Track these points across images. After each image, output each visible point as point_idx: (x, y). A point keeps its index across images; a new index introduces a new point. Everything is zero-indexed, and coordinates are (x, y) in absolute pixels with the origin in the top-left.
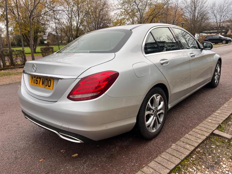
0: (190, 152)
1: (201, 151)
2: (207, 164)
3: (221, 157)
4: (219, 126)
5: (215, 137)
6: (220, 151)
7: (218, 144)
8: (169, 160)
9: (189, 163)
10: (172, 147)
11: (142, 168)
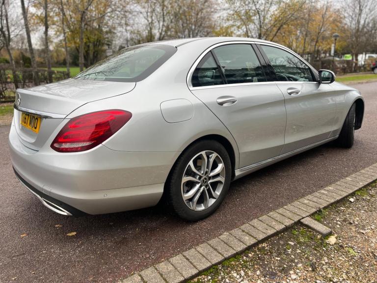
0: (245, 246)
1: (267, 248)
2: (267, 269)
3: (296, 261)
4: (318, 211)
5: (302, 228)
6: (300, 251)
7: (302, 240)
8: (205, 255)
9: (237, 263)
10: (221, 237)
11: (159, 263)
